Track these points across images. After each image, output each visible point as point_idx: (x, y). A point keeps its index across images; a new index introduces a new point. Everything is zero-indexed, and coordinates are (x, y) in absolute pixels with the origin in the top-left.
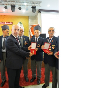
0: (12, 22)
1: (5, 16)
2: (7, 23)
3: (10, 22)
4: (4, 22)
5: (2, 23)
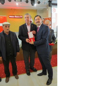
0: (22, 16)
2: (18, 17)
3: (20, 16)
4: (15, 16)
5: (12, 17)
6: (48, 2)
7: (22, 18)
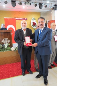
1: (20, 12)
2: (23, 19)
3: (25, 18)
4: (20, 18)
6: (54, 6)
7: (27, 20)
